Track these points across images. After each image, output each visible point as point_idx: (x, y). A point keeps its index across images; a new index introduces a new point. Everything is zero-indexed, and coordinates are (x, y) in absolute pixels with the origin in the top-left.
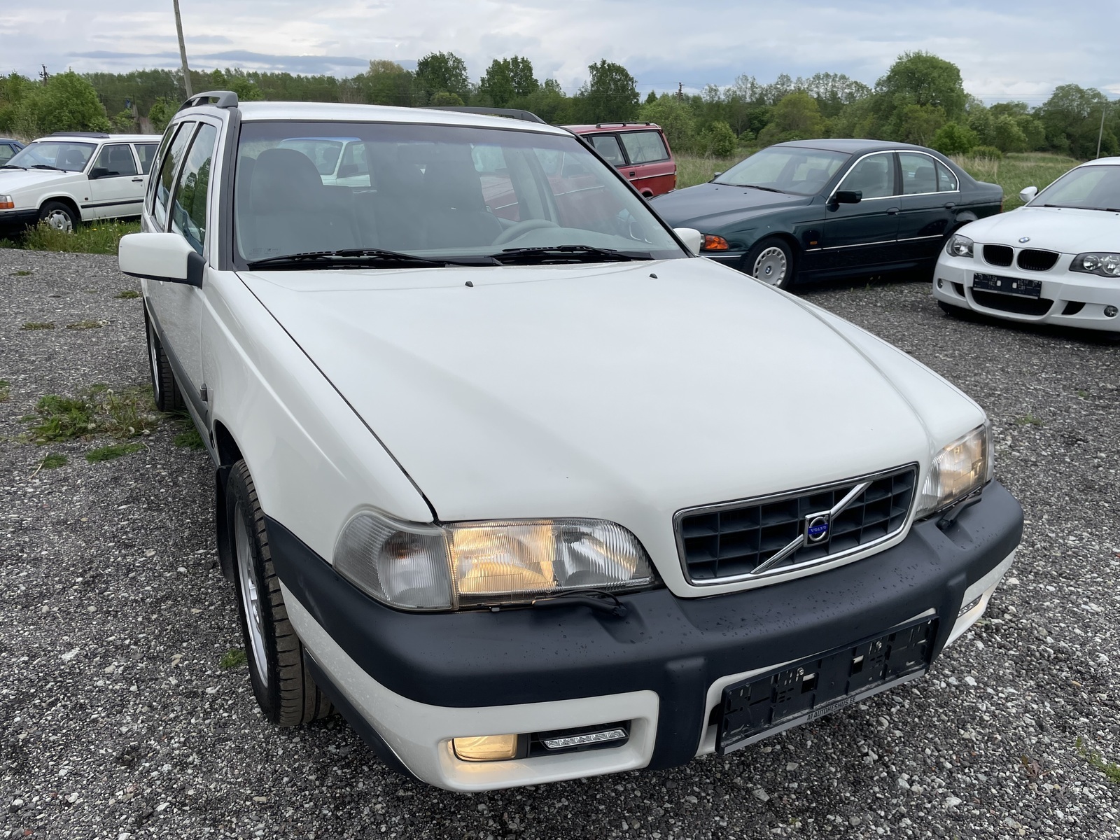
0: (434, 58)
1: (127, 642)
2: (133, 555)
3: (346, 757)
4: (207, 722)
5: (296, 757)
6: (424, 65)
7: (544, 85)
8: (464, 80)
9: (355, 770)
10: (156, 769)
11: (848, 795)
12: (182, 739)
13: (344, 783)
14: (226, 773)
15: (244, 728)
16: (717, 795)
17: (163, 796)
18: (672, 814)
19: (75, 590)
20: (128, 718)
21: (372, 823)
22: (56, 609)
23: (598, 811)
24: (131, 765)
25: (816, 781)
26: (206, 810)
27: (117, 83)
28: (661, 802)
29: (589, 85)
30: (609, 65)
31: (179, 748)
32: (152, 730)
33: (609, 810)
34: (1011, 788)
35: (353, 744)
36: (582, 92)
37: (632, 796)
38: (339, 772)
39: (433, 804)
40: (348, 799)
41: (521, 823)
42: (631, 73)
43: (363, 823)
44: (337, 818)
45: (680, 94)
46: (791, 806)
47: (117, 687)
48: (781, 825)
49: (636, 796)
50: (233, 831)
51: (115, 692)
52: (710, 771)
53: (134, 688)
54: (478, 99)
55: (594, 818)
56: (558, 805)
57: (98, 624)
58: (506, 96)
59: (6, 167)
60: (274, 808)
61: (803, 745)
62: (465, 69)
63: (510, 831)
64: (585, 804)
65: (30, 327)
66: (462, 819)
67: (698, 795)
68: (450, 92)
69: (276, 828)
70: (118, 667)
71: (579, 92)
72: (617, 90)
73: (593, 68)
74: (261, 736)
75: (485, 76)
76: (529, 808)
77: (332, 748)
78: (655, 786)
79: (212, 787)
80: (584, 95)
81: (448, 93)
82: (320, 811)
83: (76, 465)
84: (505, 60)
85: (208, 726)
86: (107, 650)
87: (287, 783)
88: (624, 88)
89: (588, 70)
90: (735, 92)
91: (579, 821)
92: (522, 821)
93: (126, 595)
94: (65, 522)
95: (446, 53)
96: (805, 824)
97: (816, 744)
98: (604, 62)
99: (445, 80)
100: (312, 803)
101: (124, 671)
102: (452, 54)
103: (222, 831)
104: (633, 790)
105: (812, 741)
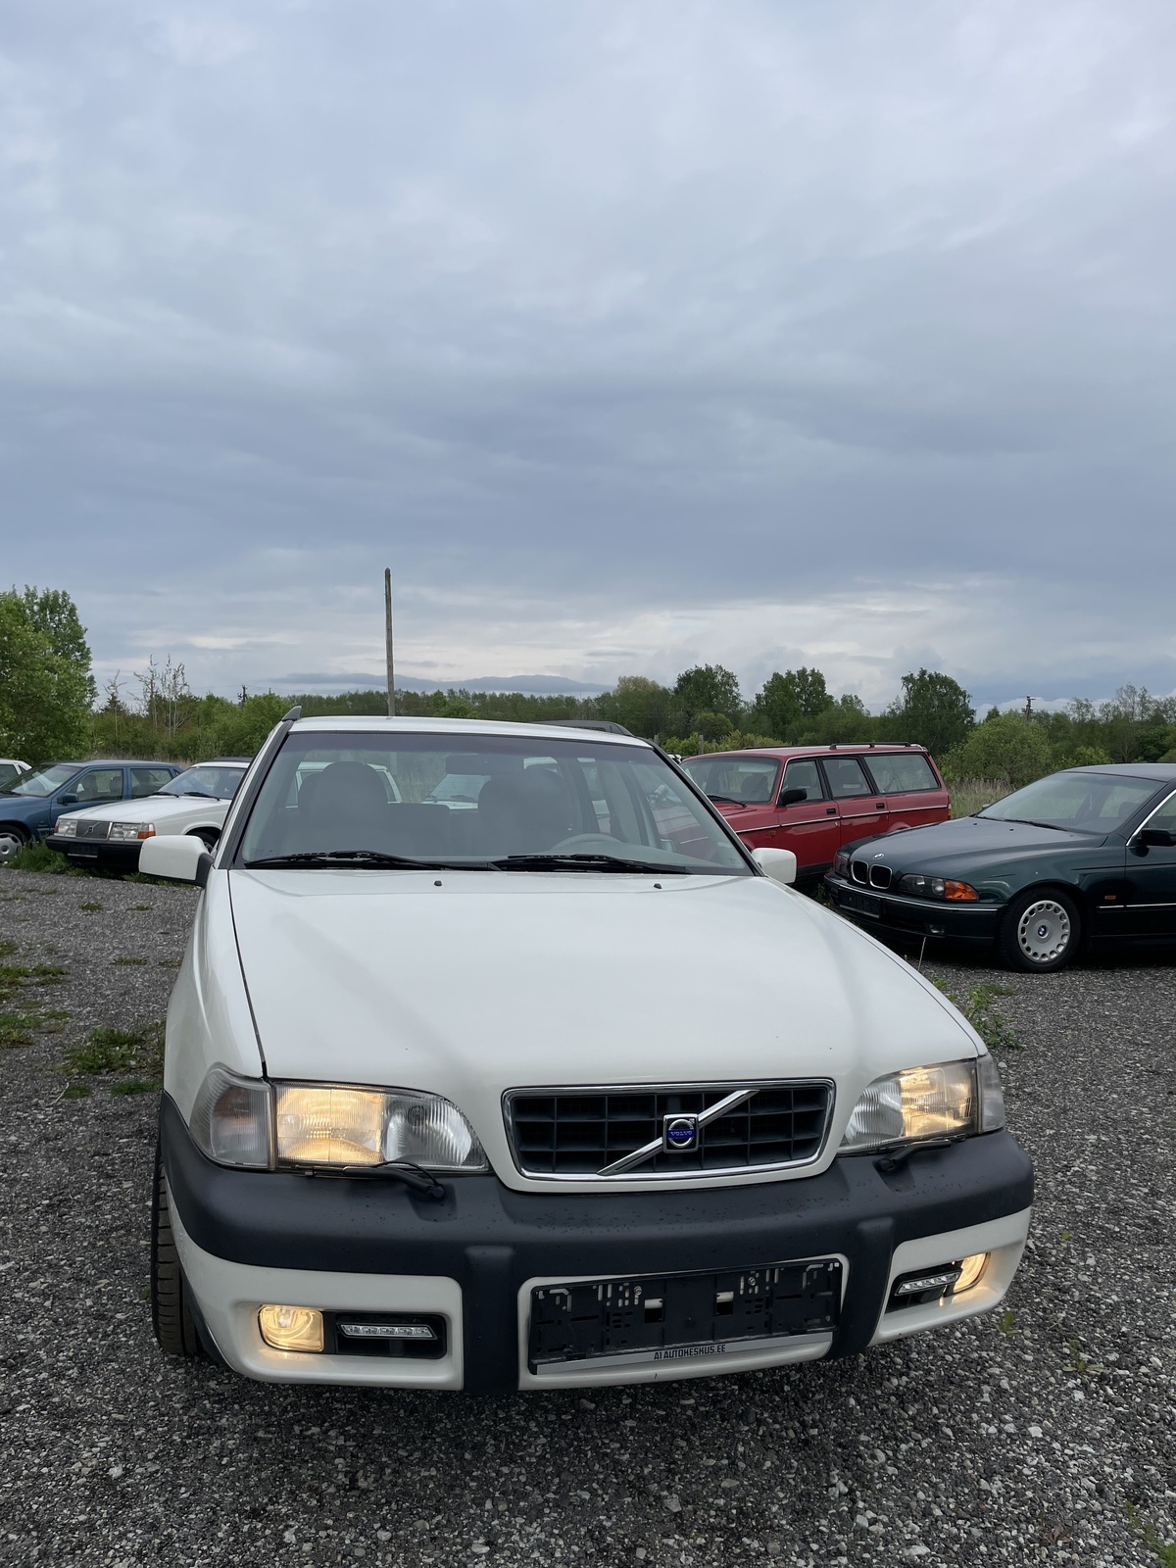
0: (698, 672)
1: (62, 1263)
2: (108, 1185)
3: (223, 1394)
4: (103, 1343)
5: (172, 1386)
6: (686, 680)
7: (840, 702)
8: (735, 698)
9: (225, 1407)
10: (33, 1376)
11: (784, 1522)
12: (71, 1354)
13: (207, 1417)
14: (97, 1389)
15: (136, 1353)
16: (618, 1495)
17: (28, 1398)
18: (551, 1504)
19: (37, 1211)
20: (30, 1328)
21: (216, 1455)
22: (10, 1226)
23: (466, 1486)
24: (12, 1368)
25: (751, 1502)
26: (62, 1418)
27: (325, 706)
28: (544, 1490)
29: (903, 701)
30: (930, 676)
31: (63, 1361)
32: (46, 1342)
33: (479, 1487)
34: (1010, 1549)
35: (235, 1384)
36: (893, 710)
37: (515, 1479)
38: (208, 1406)
39: (289, 1450)
40: (205, 1430)
41: (373, 1482)
42: (962, 686)
43: (207, 1453)
44: (185, 1444)
45: (1028, 711)
46: (703, 1521)
47: (33, 1300)
48: (677, 1537)
49: (519, 1480)
50: (78, 1438)
51: (29, 1304)
52: (623, 1472)
53: (47, 1304)
54: (752, 720)
55: (458, 1492)
56: (424, 1473)
57: (43, 1244)
58: (789, 716)
59: (158, 794)
60: (127, 1427)
61: (758, 1465)
62: (736, 685)
63: (358, 1488)
64: (456, 1477)
65: (121, 962)
66: (312, 1468)
67: (593, 1492)
68: (716, 712)
69: (120, 1442)
70: (42, 1283)
71: (888, 710)
72: (942, 706)
73: (907, 680)
74: (148, 1362)
75: (761, 691)
76: (390, 1471)
77: (212, 1384)
78: (547, 1475)
79: (78, 1398)
80: (895, 714)
81: (712, 714)
82: (171, 1436)
83: (97, 1098)
84: (789, 673)
85: (101, 1347)
86: (40, 1268)
87: (152, 1406)
88: (952, 704)
89: (900, 683)
90: (1116, 708)
91: (440, 1493)
92: (376, 1481)
93: (83, 1220)
94: (60, 1150)
95: (713, 667)
96: (710, 1541)
97: (776, 1466)
98: (923, 673)
99: (711, 699)
100: (166, 1428)
101: (47, 1287)
102: (721, 668)
103: (67, 1437)
104: (520, 1474)
105: (773, 1463)
